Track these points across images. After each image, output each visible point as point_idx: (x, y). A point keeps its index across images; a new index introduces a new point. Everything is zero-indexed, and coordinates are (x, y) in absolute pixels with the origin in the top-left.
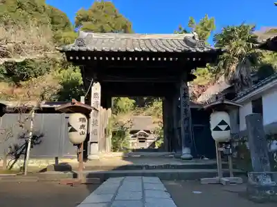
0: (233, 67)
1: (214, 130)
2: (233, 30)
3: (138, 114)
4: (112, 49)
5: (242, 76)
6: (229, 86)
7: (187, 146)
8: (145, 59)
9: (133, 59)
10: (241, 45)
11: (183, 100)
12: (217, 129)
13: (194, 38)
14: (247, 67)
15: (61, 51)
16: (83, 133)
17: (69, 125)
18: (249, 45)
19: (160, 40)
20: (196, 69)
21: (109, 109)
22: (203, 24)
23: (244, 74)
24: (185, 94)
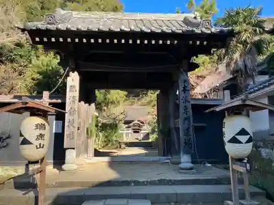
0: (237, 56)
1: (230, 141)
2: (238, 13)
3: (132, 104)
4: (90, 27)
5: (246, 66)
6: (231, 76)
7: (186, 153)
8: (134, 42)
9: (119, 41)
10: (245, 30)
11: (183, 95)
12: (234, 140)
13: (195, 18)
14: (253, 55)
15: (23, 30)
16: (41, 146)
17: (21, 135)
18: (255, 31)
19: (155, 20)
20: (197, 57)
21: (93, 105)
22: (202, 7)
23: (249, 63)
24: (185, 87)
